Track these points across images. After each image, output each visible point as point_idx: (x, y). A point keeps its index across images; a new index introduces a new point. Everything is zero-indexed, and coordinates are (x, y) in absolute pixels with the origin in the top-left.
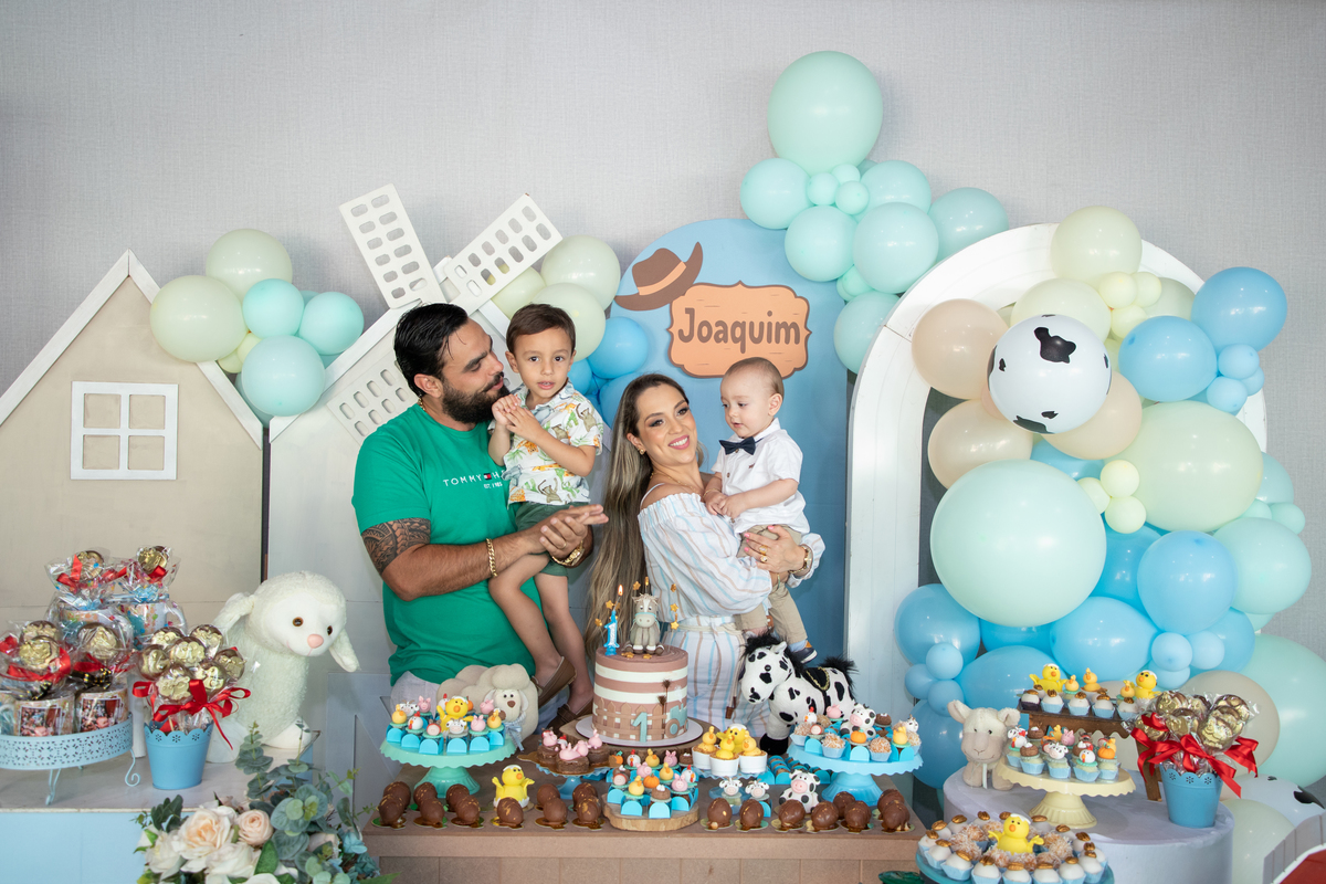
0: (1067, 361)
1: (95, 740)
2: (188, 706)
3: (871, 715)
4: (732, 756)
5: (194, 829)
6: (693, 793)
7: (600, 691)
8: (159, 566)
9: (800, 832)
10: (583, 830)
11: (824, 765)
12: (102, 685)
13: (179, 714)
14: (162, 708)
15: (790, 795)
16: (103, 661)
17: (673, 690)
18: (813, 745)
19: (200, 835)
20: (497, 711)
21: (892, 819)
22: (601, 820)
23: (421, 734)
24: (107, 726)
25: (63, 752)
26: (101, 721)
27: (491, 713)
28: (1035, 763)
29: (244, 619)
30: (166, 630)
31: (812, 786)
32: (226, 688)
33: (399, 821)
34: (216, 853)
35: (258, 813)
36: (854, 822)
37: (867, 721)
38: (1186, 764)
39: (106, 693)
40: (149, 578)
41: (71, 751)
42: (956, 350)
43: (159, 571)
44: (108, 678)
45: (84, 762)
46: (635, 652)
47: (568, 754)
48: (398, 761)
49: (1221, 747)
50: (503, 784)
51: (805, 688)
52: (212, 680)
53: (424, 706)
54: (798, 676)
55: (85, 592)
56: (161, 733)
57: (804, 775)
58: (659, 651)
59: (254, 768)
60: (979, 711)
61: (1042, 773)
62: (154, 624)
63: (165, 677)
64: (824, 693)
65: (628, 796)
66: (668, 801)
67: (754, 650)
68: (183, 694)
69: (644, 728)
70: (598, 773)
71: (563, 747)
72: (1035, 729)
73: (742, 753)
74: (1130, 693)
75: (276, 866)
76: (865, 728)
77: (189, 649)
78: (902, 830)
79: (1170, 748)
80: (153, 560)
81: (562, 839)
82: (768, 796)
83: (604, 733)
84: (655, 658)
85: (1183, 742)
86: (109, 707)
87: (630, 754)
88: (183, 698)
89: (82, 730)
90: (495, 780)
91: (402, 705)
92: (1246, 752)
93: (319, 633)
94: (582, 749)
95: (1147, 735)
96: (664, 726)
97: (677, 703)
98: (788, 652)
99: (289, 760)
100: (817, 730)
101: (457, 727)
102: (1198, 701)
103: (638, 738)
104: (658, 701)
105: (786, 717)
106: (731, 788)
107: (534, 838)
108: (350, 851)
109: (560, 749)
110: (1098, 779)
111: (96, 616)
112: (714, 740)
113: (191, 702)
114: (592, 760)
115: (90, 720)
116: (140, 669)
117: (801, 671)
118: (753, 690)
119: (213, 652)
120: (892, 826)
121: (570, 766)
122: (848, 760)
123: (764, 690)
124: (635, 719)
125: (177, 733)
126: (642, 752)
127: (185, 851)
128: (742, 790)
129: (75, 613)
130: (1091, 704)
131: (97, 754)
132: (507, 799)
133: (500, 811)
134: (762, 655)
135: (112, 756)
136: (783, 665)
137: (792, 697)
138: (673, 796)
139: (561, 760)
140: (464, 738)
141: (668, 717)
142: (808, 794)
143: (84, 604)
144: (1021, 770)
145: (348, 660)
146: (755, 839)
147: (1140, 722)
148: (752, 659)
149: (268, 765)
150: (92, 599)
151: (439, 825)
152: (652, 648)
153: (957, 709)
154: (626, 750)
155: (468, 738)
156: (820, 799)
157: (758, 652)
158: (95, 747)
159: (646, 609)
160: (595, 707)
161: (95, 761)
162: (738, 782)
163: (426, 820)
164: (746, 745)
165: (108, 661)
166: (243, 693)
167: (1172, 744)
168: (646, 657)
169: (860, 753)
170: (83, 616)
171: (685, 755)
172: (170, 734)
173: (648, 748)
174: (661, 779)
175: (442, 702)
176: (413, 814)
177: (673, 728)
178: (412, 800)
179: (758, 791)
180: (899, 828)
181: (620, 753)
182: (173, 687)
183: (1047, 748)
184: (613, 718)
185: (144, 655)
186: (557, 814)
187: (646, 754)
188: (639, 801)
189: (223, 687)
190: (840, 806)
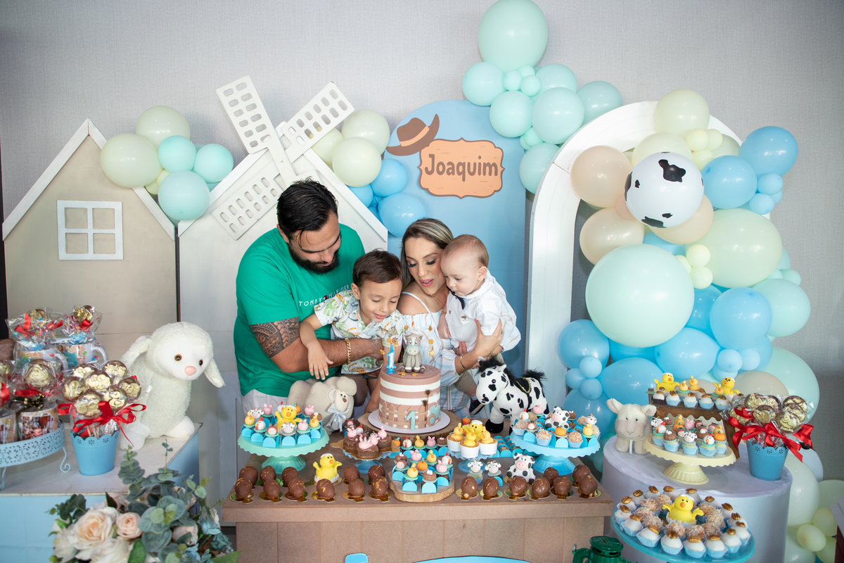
0: (681, 181)
1: (31, 445)
2: (100, 419)
3: (567, 415)
4: (474, 444)
5: (85, 527)
6: (450, 471)
7: (384, 397)
8: (86, 320)
9: (525, 500)
10: (376, 503)
11: (538, 450)
12: (37, 406)
13: (93, 425)
14: (80, 421)
15: (515, 470)
16: (39, 388)
17: (432, 396)
18: (529, 436)
19: (90, 532)
20: (316, 414)
21: (586, 489)
22: (389, 495)
23: (264, 433)
24: (42, 435)
25: (6, 455)
26: (37, 431)
27: (312, 415)
28: (674, 444)
29: (143, 355)
30: (84, 365)
31: (530, 464)
32: (127, 405)
33: (249, 496)
34: (100, 546)
35: (132, 515)
36: (561, 491)
37: (564, 419)
38: (767, 440)
39: (40, 412)
40: (79, 328)
41: (13, 454)
42: (599, 177)
43: (86, 322)
44: (42, 400)
45: (23, 461)
46: (406, 372)
47: (364, 445)
48: (248, 452)
49: (792, 431)
50: (320, 466)
51: (517, 393)
52: (116, 401)
53: (268, 410)
54: (512, 385)
55: (34, 337)
56: (81, 438)
57: (524, 457)
58: (423, 370)
59: (130, 479)
60: (629, 406)
61: (678, 450)
62: (84, 358)
63: (80, 400)
64: (528, 395)
65: (407, 478)
66: (435, 481)
67: (484, 369)
68: (94, 411)
69: (413, 421)
70: (385, 457)
71: (361, 439)
72: (667, 418)
73: (481, 441)
74: (721, 392)
75: (145, 557)
76: (562, 423)
77: (99, 379)
78: (593, 496)
79: (755, 431)
80: (83, 315)
81: (361, 509)
82: (500, 473)
83: (387, 423)
84: (420, 376)
85: (766, 427)
86: (42, 422)
87: (405, 439)
88: (95, 414)
89: (24, 439)
90: (315, 464)
91: (252, 411)
92: (806, 433)
93: (193, 365)
94: (374, 440)
95: (738, 421)
96: (426, 419)
97: (434, 404)
98: (506, 371)
99: (160, 469)
100: (532, 426)
101: (288, 429)
102: (772, 400)
103: (410, 427)
104: (422, 404)
105: (504, 411)
106: (476, 468)
107: (342, 509)
108: (207, 533)
109: (359, 441)
110: (716, 455)
111: (41, 354)
112: (461, 432)
113: (101, 416)
114: (380, 447)
115: (28, 431)
116: (63, 395)
117: (513, 381)
118: (484, 395)
119: (116, 382)
120: (586, 494)
121: (366, 452)
122: (554, 447)
123: (491, 395)
124: (407, 415)
125: (93, 438)
126: (413, 437)
127: (77, 544)
128: (482, 468)
129: (26, 353)
130: (698, 400)
131: (33, 455)
132: (324, 480)
133: (319, 489)
134: (490, 373)
135: (45, 455)
136: (503, 379)
137: (509, 399)
138: (438, 476)
139: (360, 449)
140: (294, 436)
141: (429, 413)
142: (527, 470)
143: (34, 346)
144: (664, 448)
145: (217, 380)
146: (496, 506)
147: (733, 413)
148: (483, 376)
149: (140, 476)
150: (39, 343)
151: (276, 499)
152: (417, 368)
153: (613, 405)
154: (402, 436)
155: (296, 436)
156: (535, 473)
157: (487, 370)
158: (32, 450)
159: (413, 344)
160: (381, 406)
161: (32, 460)
162: (480, 463)
163: (267, 495)
164: (484, 436)
165: (43, 388)
166: (142, 407)
167: (757, 429)
168: (414, 375)
169: (562, 442)
170: (30, 355)
171: (441, 438)
172: (88, 439)
173: (416, 434)
174: (428, 462)
175: (280, 408)
176: (259, 489)
177: (432, 420)
178: (259, 479)
179: (494, 468)
180: (591, 495)
181: (398, 439)
182: (87, 406)
183: (681, 434)
184: (393, 415)
185: (66, 386)
186: (358, 490)
187: (415, 439)
188: (415, 482)
189: (125, 404)
190: (549, 478)
